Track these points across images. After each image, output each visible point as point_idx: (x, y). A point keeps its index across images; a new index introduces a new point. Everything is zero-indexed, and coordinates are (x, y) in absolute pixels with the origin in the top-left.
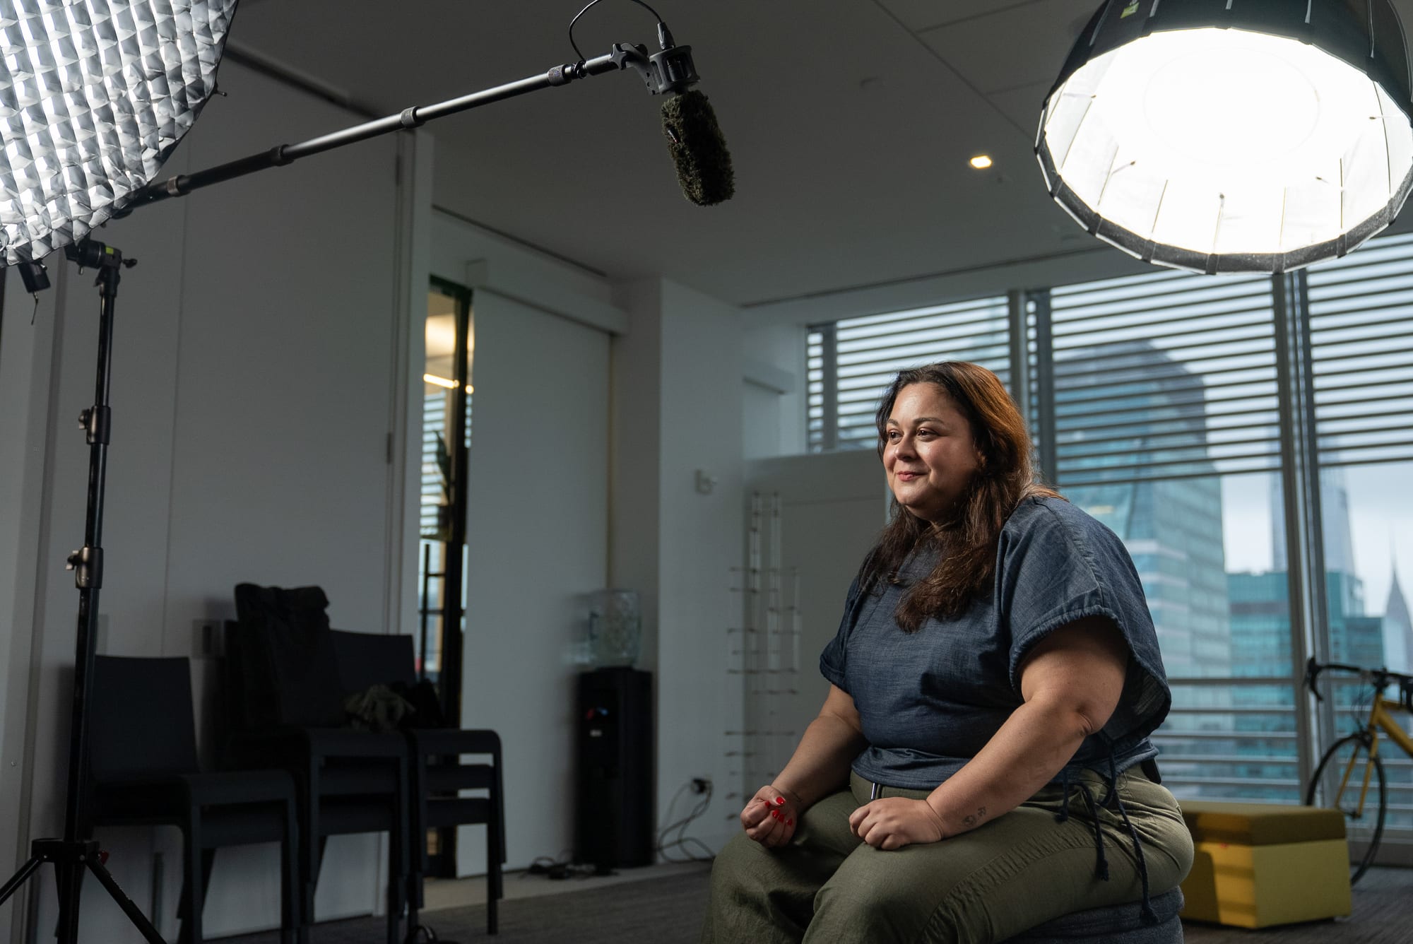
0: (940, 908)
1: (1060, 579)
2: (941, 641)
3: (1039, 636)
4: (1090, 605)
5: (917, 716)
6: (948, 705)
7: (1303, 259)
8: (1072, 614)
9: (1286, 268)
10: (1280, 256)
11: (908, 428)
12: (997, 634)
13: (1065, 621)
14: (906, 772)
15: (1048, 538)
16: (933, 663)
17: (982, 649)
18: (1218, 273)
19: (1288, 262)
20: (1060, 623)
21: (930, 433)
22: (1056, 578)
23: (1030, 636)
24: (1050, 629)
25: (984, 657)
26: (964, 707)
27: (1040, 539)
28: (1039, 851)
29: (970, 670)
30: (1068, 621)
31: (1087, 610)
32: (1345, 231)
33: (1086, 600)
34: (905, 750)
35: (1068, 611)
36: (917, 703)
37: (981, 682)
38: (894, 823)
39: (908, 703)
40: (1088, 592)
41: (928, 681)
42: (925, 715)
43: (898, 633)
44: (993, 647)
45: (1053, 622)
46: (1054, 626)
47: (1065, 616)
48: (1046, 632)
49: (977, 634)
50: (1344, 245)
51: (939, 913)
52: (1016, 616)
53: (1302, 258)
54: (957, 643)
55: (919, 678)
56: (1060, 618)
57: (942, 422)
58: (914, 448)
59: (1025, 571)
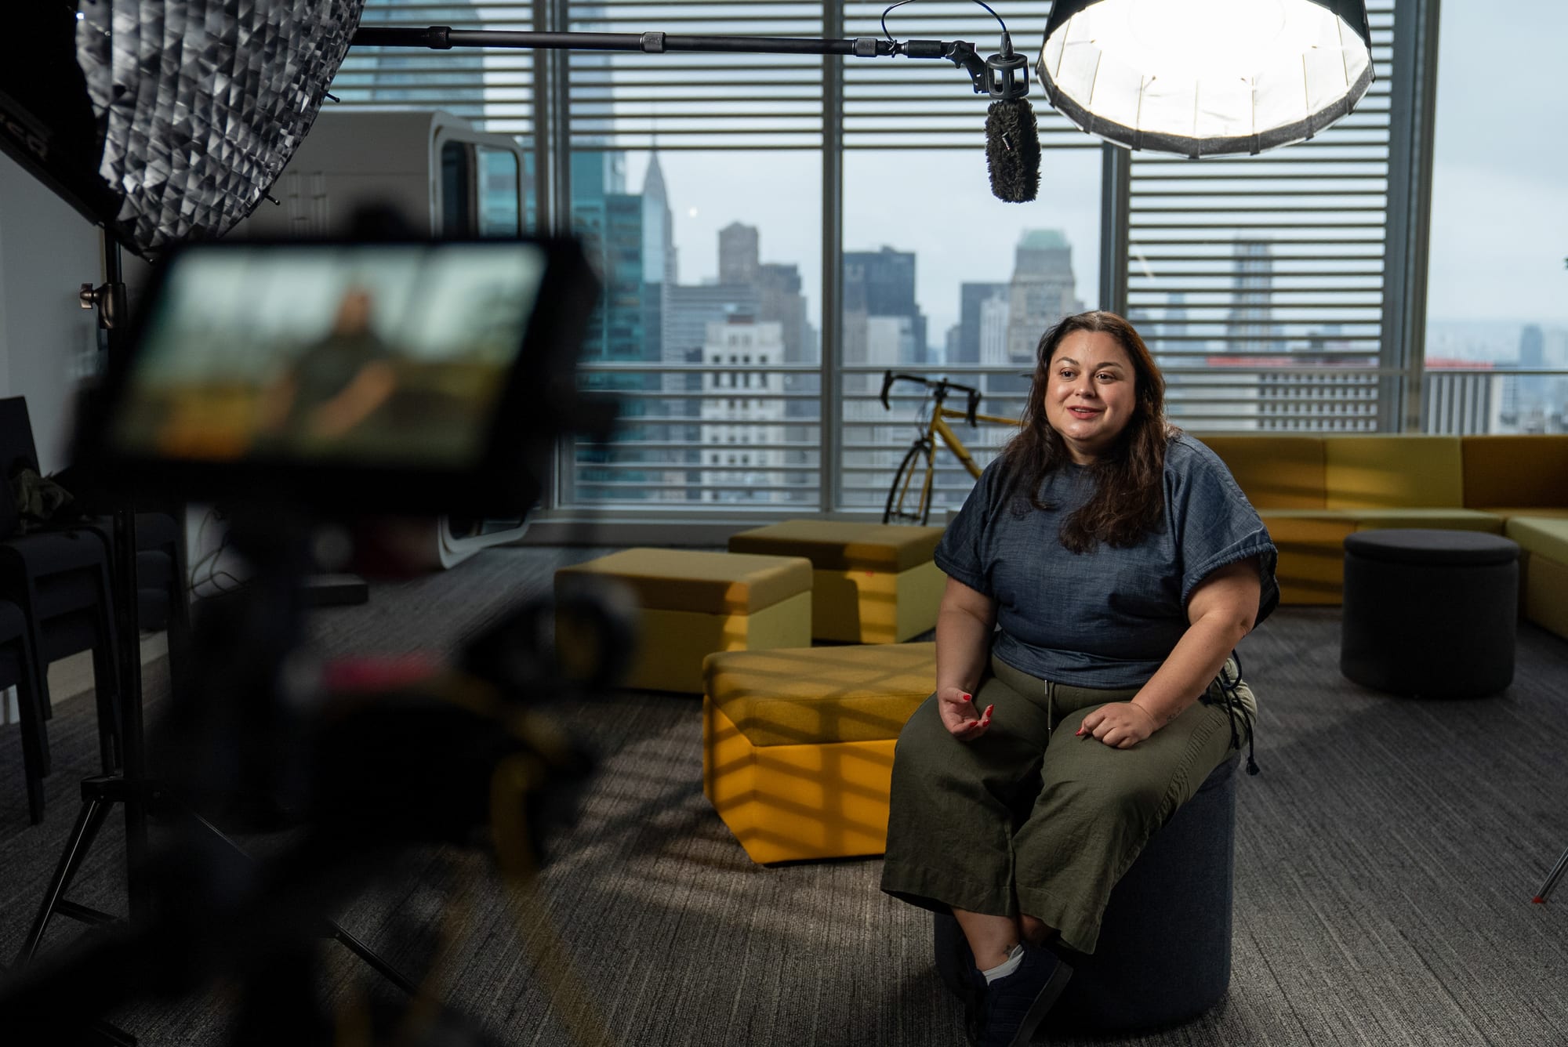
0: (1169, 792)
1: (1223, 517)
2: (1125, 566)
3: (1219, 567)
4: (1261, 543)
5: (1097, 627)
6: (1129, 619)
7: (1218, 149)
8: (1249, 551)
9: (1202, 154)
10: (1195, 141)
11: (1089, 369)
12: (1174, 562)
13: (1243, 556)
14: (1081, 673)
15: (1206, 479)
16: (1119, 585)
17: (1164, 574)
18: (1142, 150)
19: (1204, 149)
20: (1238, 558)
21: (1111, 378)
22: (1220, 516)
23: (1211, 567)
24: (1229, 562)
25: (1166, 582)
26: (1140, 620)
27: (1200, 479)
28: (1206, 734)
29: (1152, 591)
30: (1246, 556)
31: (1260, 548)
32: (1259, 130)
33: (1258, 538)
34: (1079, 654)
35: (1244, 548)
36: (1100, 616)
37: (1160, 601)
38: (1129, 729)
39: (1091, 615)
40: (1258, 531)
41: (1114, 598)
42: (1106, 627)
43: (1064, 552)
44: (1172, 573)
45: (1233, 557)
46: (1234, 560)
47: (1243, 552)
48: (1226, 564)
49: (1154, 560)
50: (1257, 145)
51: (1168, 796)
52: (1189, 547)
53: (1216, 147)
54: (1140, 568)
55: (1106, 597)
56: (1238, 553)
57: (1120, 366)
58: (1095, 389)
59: (1192, 509)
